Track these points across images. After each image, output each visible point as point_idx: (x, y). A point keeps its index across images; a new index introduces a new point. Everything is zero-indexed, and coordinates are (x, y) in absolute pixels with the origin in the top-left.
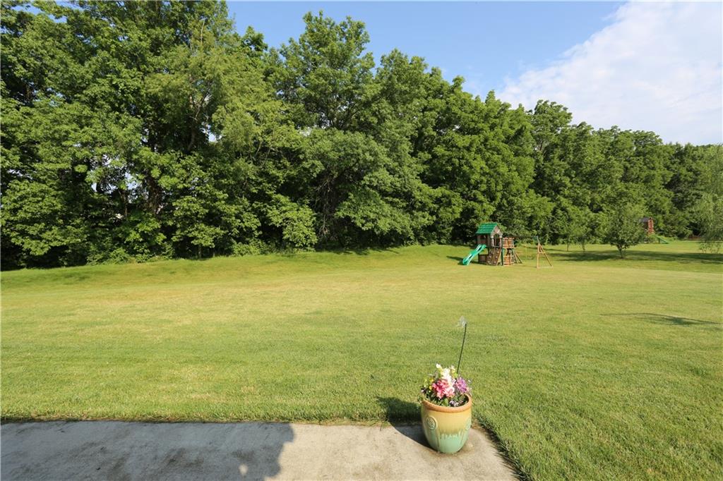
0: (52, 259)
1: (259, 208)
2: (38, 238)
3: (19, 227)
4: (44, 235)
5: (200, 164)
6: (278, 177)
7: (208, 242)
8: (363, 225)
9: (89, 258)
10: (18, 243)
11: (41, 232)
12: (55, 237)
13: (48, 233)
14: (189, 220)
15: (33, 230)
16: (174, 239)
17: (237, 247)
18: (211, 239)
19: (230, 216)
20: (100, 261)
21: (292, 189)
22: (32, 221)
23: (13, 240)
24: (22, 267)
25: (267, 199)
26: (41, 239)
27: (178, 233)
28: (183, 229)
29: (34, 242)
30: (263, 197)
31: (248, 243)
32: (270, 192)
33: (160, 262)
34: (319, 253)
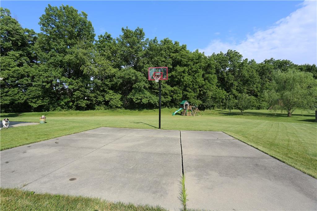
0: (40, 109)
1: (104, 94)
3: (30, 100)
4: (37, 102)
5: (81, 81)
6: (109, 84)
7: (84, 105)
8: (136, 101)
9: (50, 110)
10: (30, 104)
11: (36, 101)
12: (40, 102)
13: (38, 101)
14: (78, 98)
15: (34, 101)
16: (75, 104)
17: (97, 107)
19: (92, 97)
20: (53, 110)
21: (115, 88)
22: (33, 98)
23: (29, 104)
24: (32, 112)
25: (105, 91)
26: (36, 103)
27: (75, 102)
28: (77, 101)
29: (34, 104)
31: (101, 106)
32: (106, 89)
33: (71, 111)
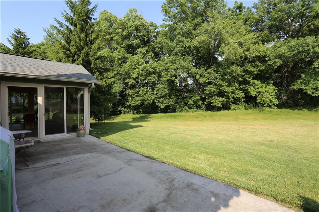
0: (166, 110)
1: (244, 88)
2: (162, 103)
3: (158, 99)
4: (164, 102)
5: (215, 71)
6: (254, 71)
7: (219, 104)
8: (313, 93)
9: (177, 110)
10: (158, 105)
11: (163, 101)
12: (167, 102)
13: (165, 101)
14: (211, 95)
15: (161, 100)
16: (205, 103)
17: (233, 106)
18: (220, 103)
19: (229, 93)
20: (180, 111)
21: (262, 77)
22: (160, 98)
23: (157, 104)
24: (159, 113)
25: (248, 83)
26: (163, 103)
27: (207, 100)
28: (209, 99)
29: (161, 104)
30: (245, 82)
31: (238, 104)
32: (249, 80)
33: (200, 112)
34: (280, 110)
